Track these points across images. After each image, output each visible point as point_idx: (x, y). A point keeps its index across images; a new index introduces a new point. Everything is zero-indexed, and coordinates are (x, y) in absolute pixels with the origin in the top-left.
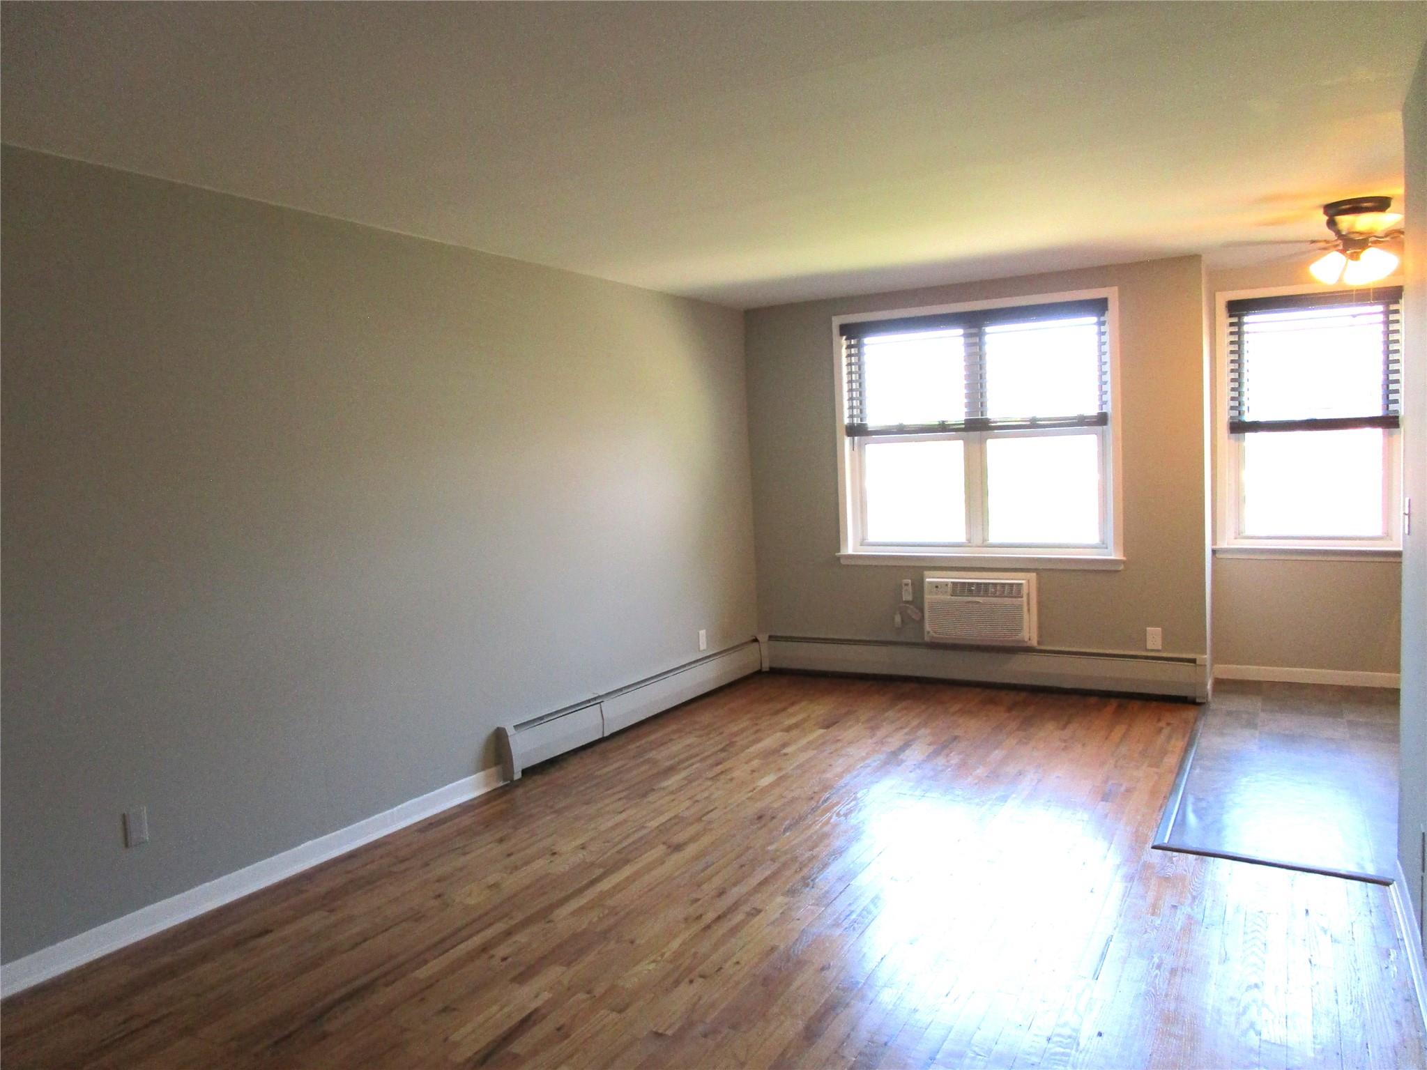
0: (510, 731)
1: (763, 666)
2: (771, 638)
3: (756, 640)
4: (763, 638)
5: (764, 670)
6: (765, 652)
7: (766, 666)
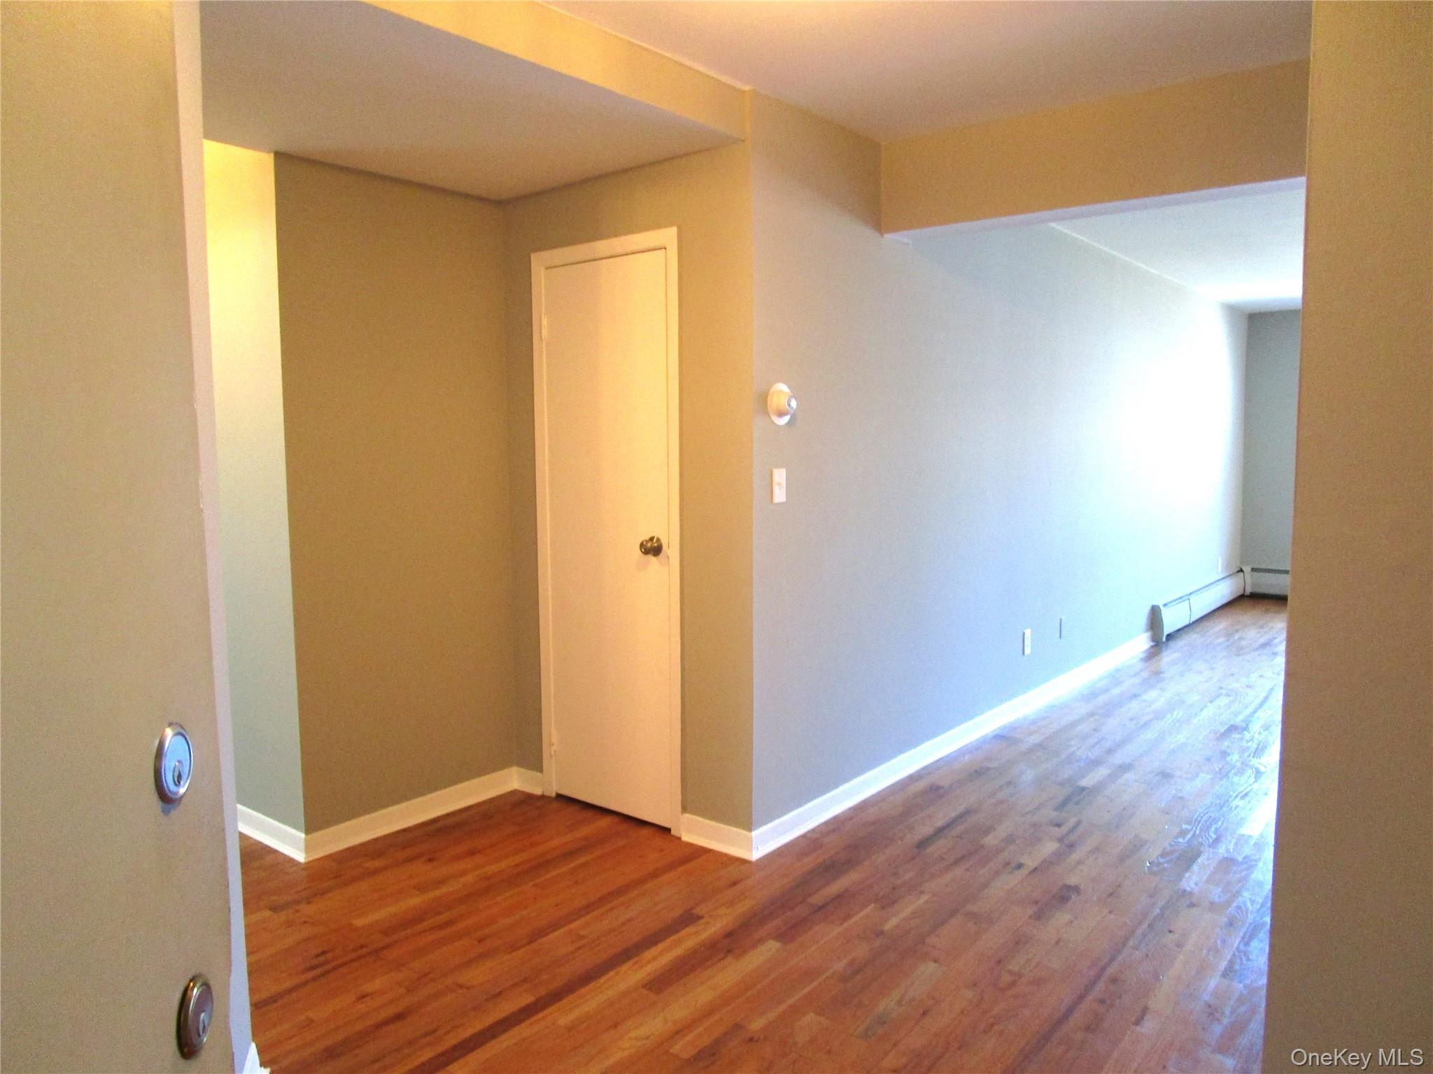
0: (1161, 607)
1: (1246, 590)
2: (1253, 570)
3: (1241, 571)
4: (1247, 569)
5: (1246, 594)
6: (1248, 581)
7: (1248, 591)
